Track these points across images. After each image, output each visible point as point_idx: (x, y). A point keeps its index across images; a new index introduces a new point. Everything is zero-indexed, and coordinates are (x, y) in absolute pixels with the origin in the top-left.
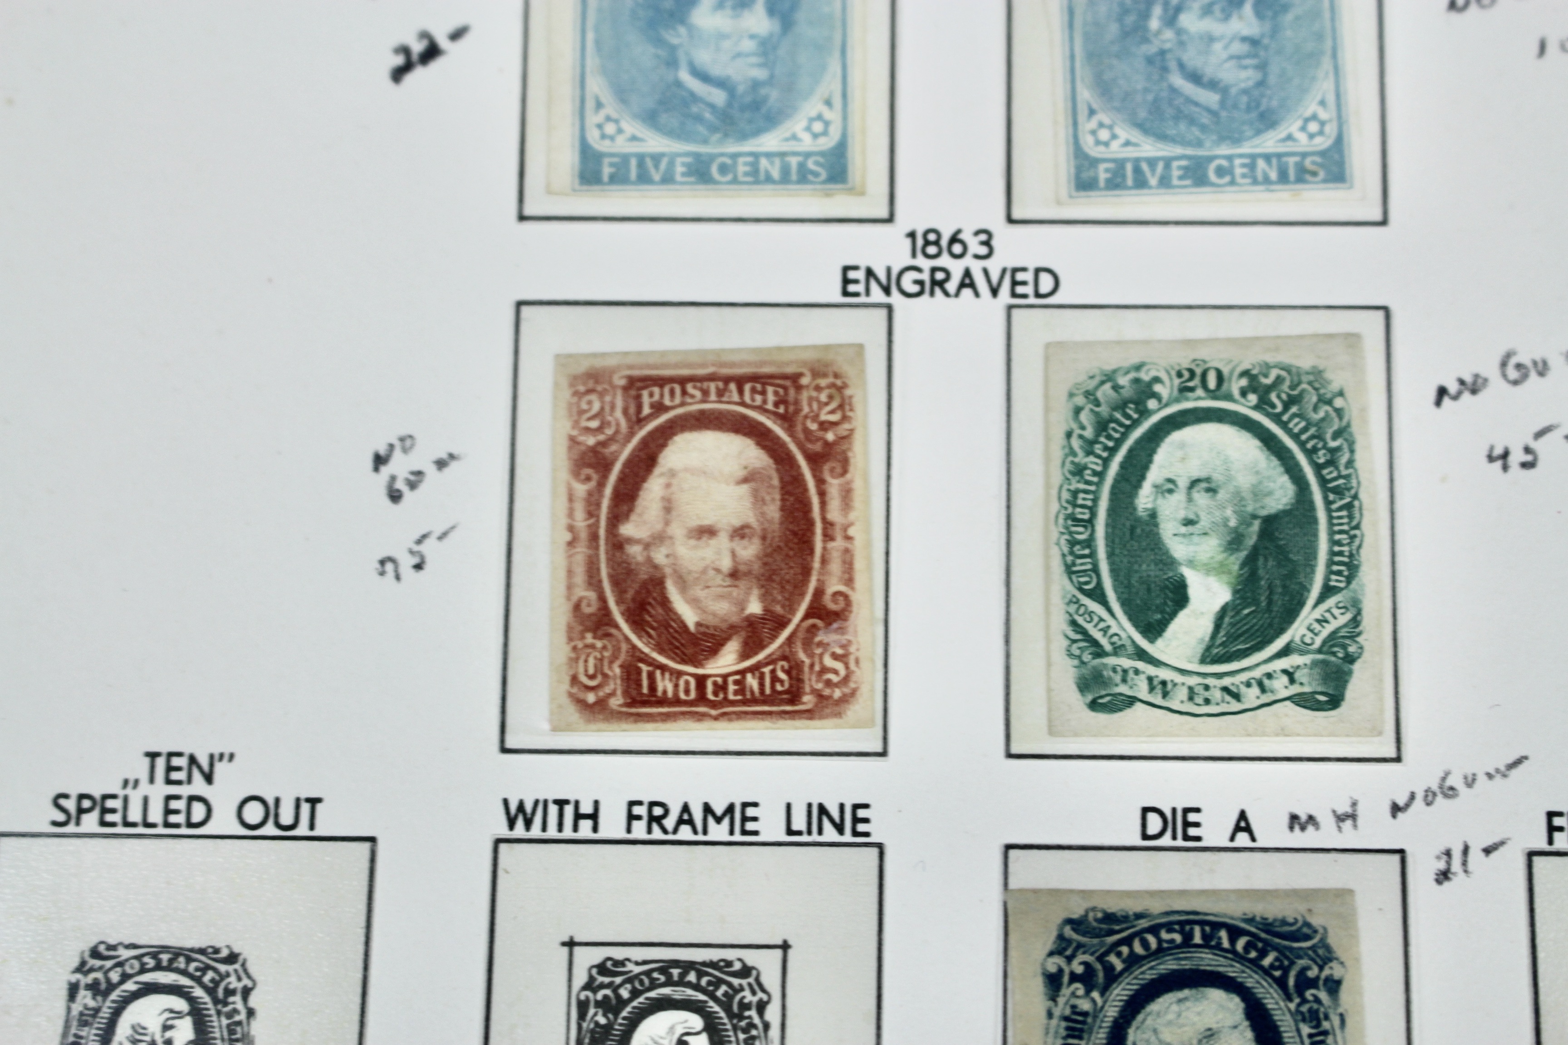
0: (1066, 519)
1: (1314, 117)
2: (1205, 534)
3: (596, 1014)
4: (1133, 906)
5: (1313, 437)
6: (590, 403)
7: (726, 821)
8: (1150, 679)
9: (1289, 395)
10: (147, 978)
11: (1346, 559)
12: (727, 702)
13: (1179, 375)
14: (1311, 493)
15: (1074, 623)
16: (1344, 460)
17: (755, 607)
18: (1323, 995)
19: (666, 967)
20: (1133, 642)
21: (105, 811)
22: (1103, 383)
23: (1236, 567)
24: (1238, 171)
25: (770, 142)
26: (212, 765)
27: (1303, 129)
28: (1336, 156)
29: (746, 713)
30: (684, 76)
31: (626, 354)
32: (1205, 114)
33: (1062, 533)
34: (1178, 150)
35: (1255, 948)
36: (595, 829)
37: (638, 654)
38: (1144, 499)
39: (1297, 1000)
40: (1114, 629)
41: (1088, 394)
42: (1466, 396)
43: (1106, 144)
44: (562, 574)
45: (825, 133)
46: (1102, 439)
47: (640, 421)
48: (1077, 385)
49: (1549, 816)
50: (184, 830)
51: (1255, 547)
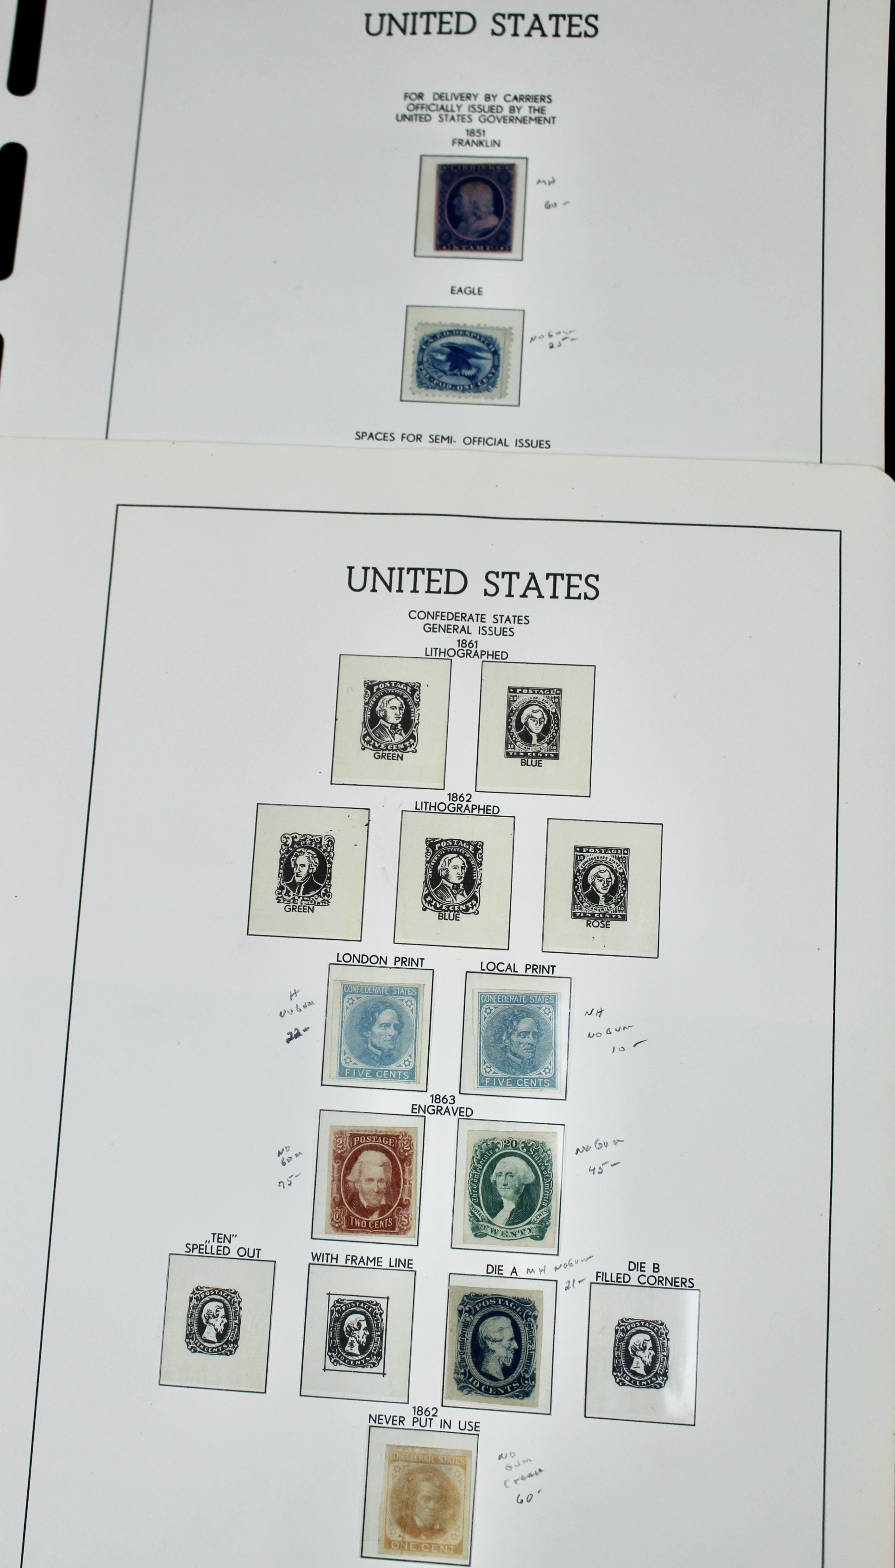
0: (471, 1182)
1: (548, 1068)
2: (509, 1188)
3: (336, 1314)
4: (483, 1292)
5: (541, 1162)
6: (339, 1140)
7: (373, 1262)
8: (492, 1229)
9: (535, 1149)
10: (212, 1297)
11: (548, 1198)
12: (374, 1228)
13: (505, 1142)
15: (471, 1212)
16: (549, 1169)
17: (383, 1202)
18: (532, 1320)
19: (355, 1302)
21: (200, 1249)
22: (484, 1143)
23: (518, 1199)
24: (525, 1082)
25: (393, 1067)
26: (230, 1238)
27: (544, 1071)
28: (554, 1079)
29: (380, 1232)
30: (370, 1046)
31: (350, 1126)
32: (517, 1065)
33: (470, 1186)
34: (509, 1076)
35: (515, 1306)
36: (337, 1262)
38: (493, 1178)
39: (525, 1320)
40: (483, 1214)
41: (479, 1146)
42: (585, 1151)
43: (488, 1073)
44: (330, 1189)
45: (409, 1065)
46: (483, 1160)
47: (353, 1147)
48: (477, 1144)
49: (597, 1273)
50: (222, 1256)
51: (523, 1193)
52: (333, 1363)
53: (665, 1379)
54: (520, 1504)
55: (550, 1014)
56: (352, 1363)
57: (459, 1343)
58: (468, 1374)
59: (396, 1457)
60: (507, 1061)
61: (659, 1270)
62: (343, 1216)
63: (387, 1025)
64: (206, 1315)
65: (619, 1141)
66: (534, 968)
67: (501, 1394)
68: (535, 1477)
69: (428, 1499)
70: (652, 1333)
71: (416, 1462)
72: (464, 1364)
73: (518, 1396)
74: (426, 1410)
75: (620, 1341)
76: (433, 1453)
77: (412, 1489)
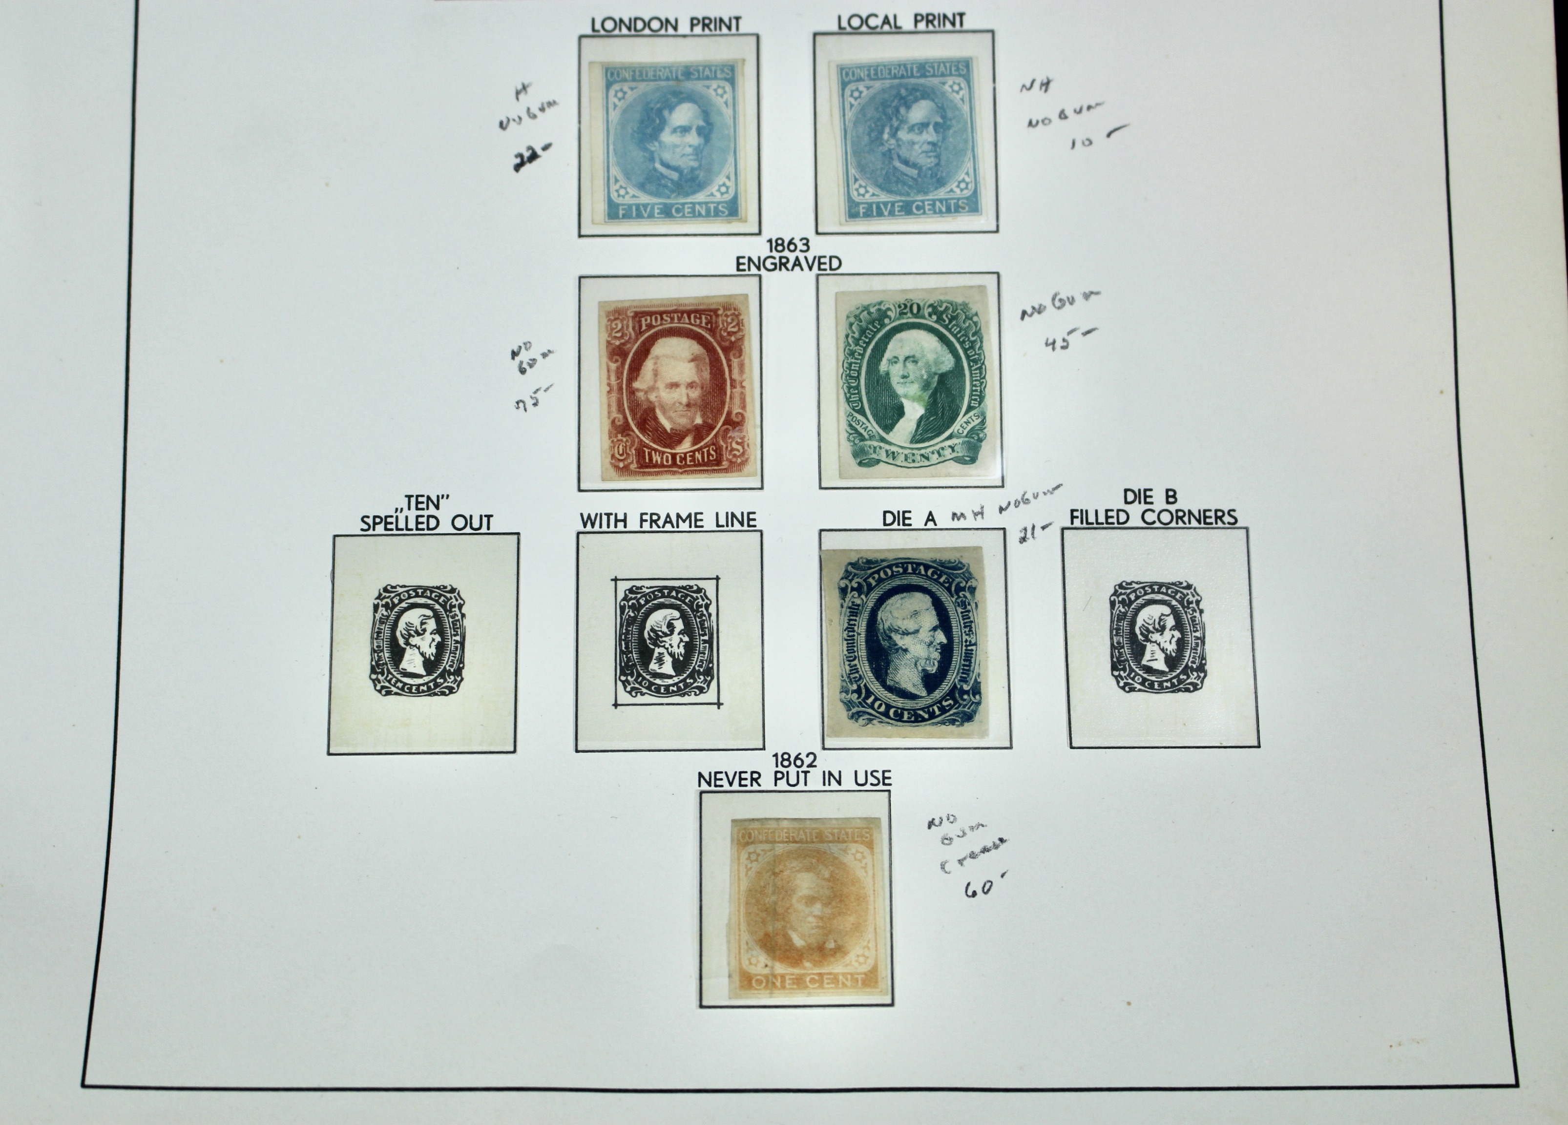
0: (846, 377)
1: (963, 180)
2: (912, 382)
3: (629, 612)
4: (880, 556)
5: (963, 335)
6: (616, 325)
7: (688, 521)
8: (887, 451)
9: (951, 316)
10: (411, 601)
11: (979, 394)
12: (686, 465)
13: (900, 306)
14: (962, 362)
15: (850, 426)
16: (977, 347)
17: (699, 421)
18: (968, 594)
19: (661, 589)
20: (879, 434)
21: (386, 523)
22: (863, 311)
23: (927, 398)
24: (927, 207)
25: (700, 197)
26: (438, 500)
27: (958, 186)
28: (974, 200)
29: (696, 470)
30: (658, 166)
31: (633, 301)
32: (910, 180)
33: (845, 383)
34: (898, 198)
35: (936, 573)
36: (625, 526)
37: (643, 443)
38: (883, 366)
39: (956, 597)
40: (870, 428)
41: (856, 317)
42: (1036, 315)
43: (863, 195)
44: (605, 407)
45: (727, 192)
46: (863, 338)
47: (641, 333)
48: (851, 312)
49: (1072, 511)
50: (426, 532)
51: (936, 388)
52: (630, 693)
53: (1202, 675)
54: (972, 899)
55: (961, 93)
56: (662, 690)
57: (845, 642)
58: (864, 691)
59: (750, 838)
60: (894, 174)
61: (1176, 500)
62: (630, 448)
63: (685, 130)
64: (404, 632)
65: (1092, 293)
66: (929, 19)
67: (924, 720)
68: (993, 851)
69: (811, 900)
70: (1174, 603)
71: (787, 842)
72: (857, 675)
73: (953, 722)
74: (797, 758)
75: (1119, 620)
76: (814, 826)
77: (780, 887)
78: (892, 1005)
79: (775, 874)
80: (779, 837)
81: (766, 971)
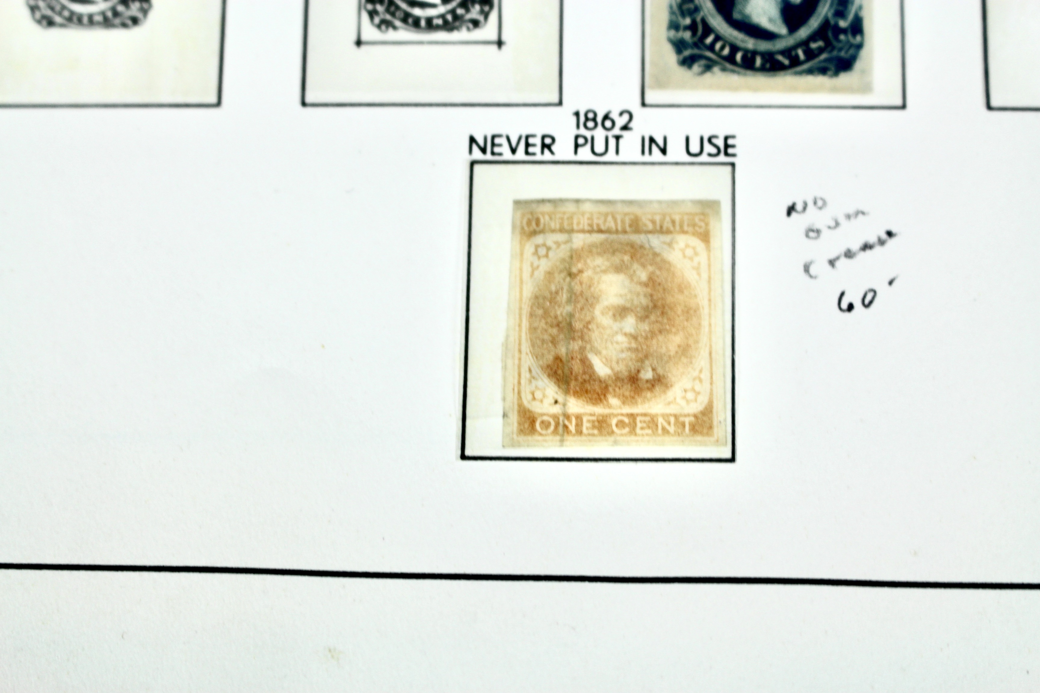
52: (379, 27)
54: (847, 314)
56: (423, 23)
58: (700, 28)
59: (538, 225)
67: (783, 68)
68: (878, 250)
69: (620, 312)
71: (589, 231)
72: (691, 6)
73: (823, 71)
74: (606, 117)
76: (627, 209)
77: (578, 293)
78: (732, 460)
79: (570, 275)
80: (578, 224)
81: (557, 410)
